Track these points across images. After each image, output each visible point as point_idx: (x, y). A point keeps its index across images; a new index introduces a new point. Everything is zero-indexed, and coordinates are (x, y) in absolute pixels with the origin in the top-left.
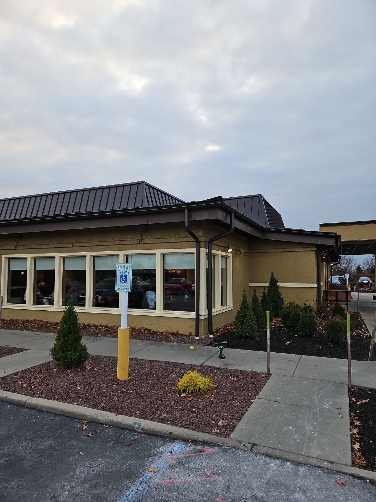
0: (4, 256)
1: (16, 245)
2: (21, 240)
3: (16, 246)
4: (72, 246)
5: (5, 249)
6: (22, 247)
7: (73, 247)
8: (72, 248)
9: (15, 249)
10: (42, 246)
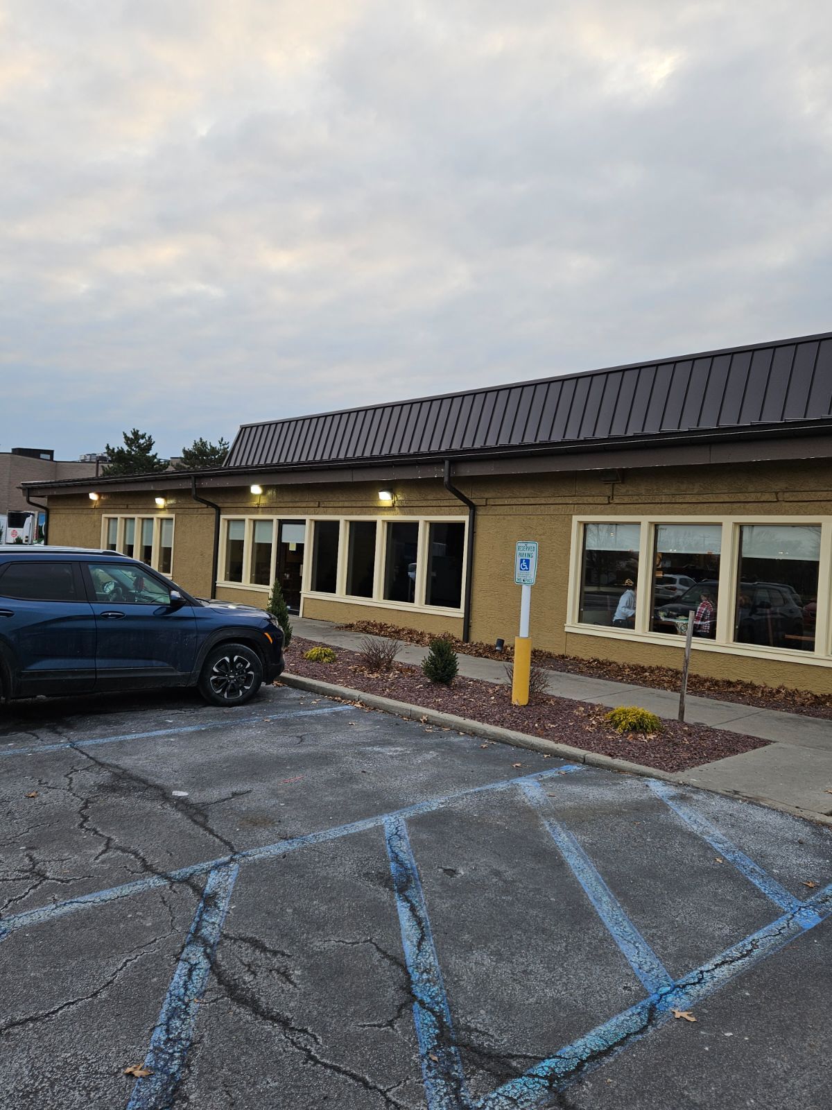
0: (576, 519)
1: (609, 494)
2: (623, 483)
3: (609, 497)
4: (776, 500)
5: (580, 502)
6: (626, 500)
7: (778, 501)
8: (775, 504)
9: (607, 502)
10: (684, 498)
